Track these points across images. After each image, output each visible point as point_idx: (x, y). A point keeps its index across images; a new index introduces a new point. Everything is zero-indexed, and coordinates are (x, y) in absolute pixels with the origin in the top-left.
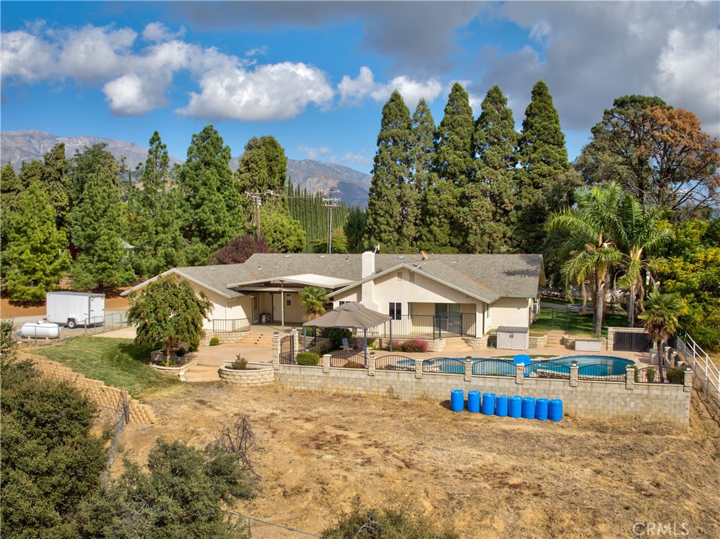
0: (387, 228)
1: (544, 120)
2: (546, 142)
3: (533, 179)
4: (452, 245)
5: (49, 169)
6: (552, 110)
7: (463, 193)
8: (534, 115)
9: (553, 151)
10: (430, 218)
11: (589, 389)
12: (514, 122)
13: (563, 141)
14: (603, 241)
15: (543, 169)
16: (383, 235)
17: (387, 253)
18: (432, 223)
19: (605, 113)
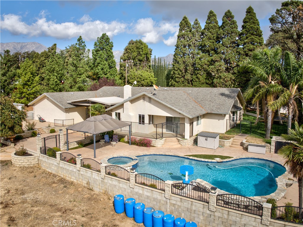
0: (178, 76)
1: (251, 24)
2: (252, 34)
3: (245, 52)
4: (207, 84)
5: (50, 54)
6: (256, 20)
7: (212, 59)
8: (247, 22)
9: (256, 39)
10: (197, 71)
11: (226, 216)
12: (237, 26)
13: (261, 34)
14: (272, 80)
15: (250, 47)
16: (176, 79)
17: (178, 87)
18: (198, 73)
19: (277, 11)
